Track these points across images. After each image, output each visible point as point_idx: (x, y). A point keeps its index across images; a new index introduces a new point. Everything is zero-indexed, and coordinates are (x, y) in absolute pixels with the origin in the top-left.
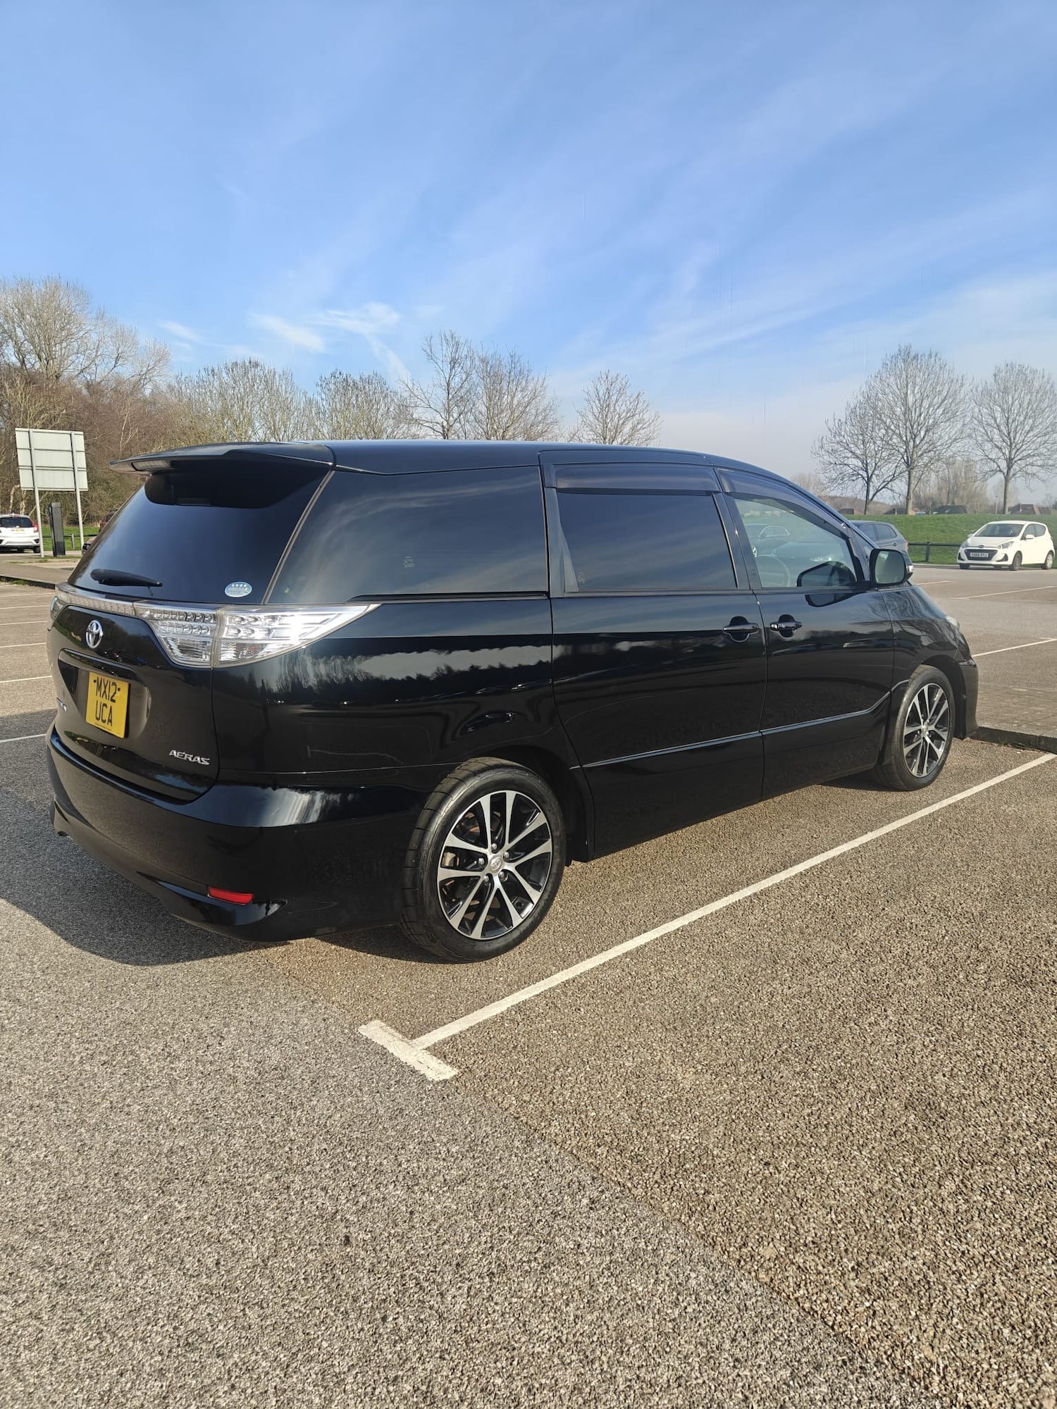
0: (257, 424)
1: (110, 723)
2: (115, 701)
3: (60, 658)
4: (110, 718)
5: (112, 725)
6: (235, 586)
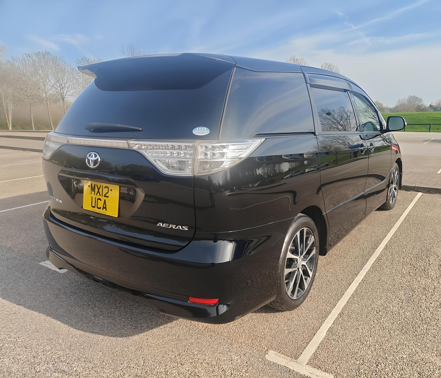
1: (104, 209)
2: (108, 197)
3: (60, 174)
4: (105, 206)
5: (106, 210)
6: (199, 129)
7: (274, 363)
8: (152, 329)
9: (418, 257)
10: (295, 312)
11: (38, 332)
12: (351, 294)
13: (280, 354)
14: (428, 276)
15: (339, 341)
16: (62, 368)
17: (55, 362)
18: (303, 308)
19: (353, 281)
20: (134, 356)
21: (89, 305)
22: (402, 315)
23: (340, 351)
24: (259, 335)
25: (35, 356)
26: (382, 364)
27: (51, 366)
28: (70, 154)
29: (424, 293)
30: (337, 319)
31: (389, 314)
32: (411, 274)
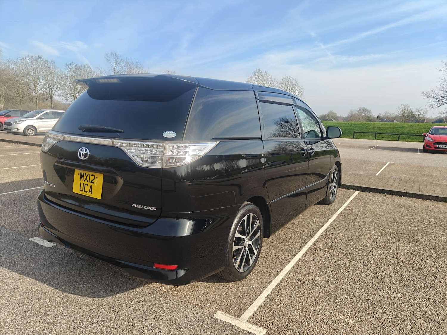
0: (41, 79)
1: (90, 193)
2: (94, 183)
3: (56, 164)
4: (91, 190)
5: (92, 194)
6: (168, 133)
7: (220, 320)
8: (123, 292)
9: (347, 243)
10: (240, 283)
11: (28, 293)
12: (289, 270)
13: (226, 314)
14: (353, 258)
15: (274, 305)
16: (48, 320)
17: (42, 316)
18: (248, 280)
19: (291, 260)
20: (107, 312)
21: (71, 273)
22: (327, 287)
23: (274, 312)
24: (210, 299)
25: (26, 311)
26: (306, 322)
27: (39, 318)
28: (63, 148)
29: (348, 271)
30: (275, 289)
31: (317, 286)
32: (339, 256)
